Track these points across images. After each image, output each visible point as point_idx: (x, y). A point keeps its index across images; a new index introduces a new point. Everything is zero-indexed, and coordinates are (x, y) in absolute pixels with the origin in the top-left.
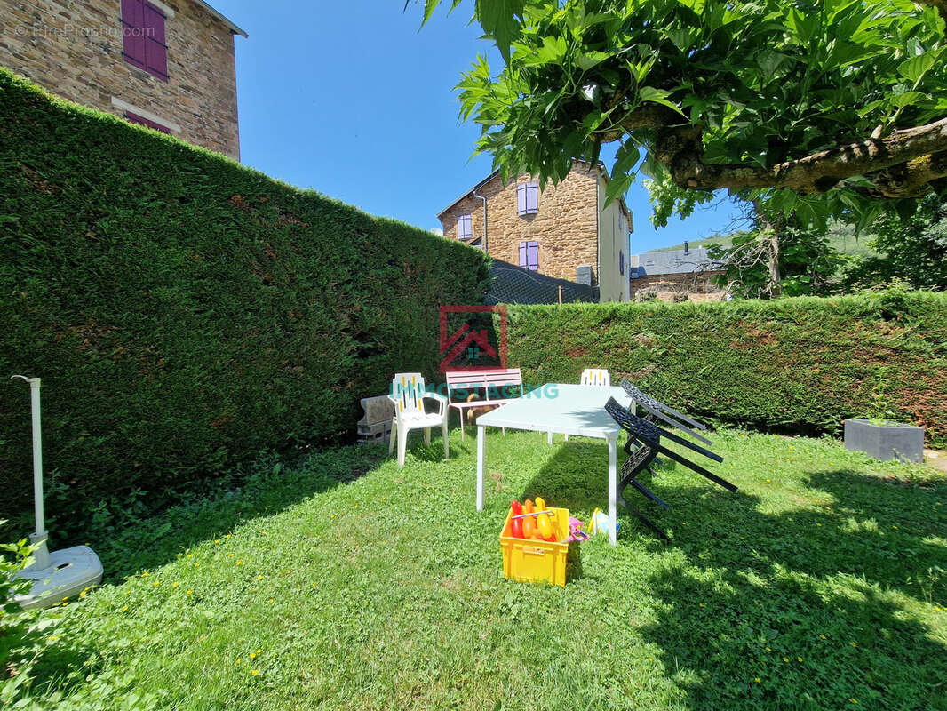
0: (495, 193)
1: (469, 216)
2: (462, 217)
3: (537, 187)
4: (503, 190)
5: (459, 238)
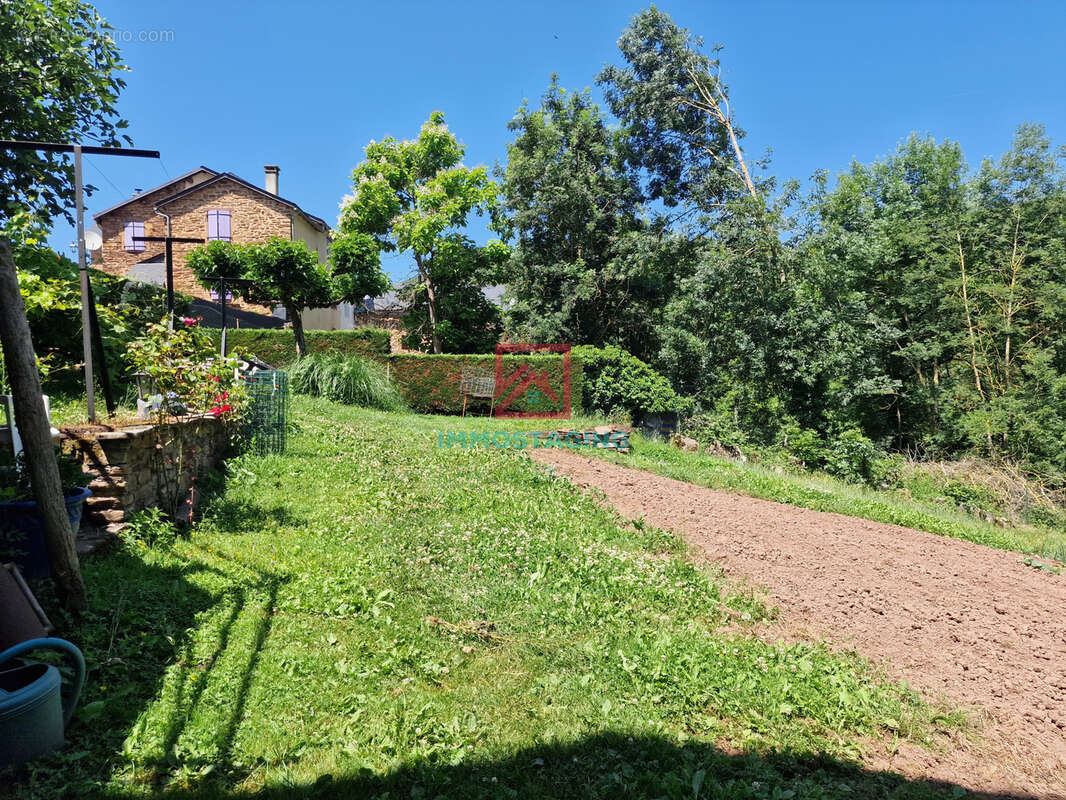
0: (181, 214)
1: (142, 224)
2: (131, 224)
3: (231, 216)
4: (191, 211)
5: (127, 249)
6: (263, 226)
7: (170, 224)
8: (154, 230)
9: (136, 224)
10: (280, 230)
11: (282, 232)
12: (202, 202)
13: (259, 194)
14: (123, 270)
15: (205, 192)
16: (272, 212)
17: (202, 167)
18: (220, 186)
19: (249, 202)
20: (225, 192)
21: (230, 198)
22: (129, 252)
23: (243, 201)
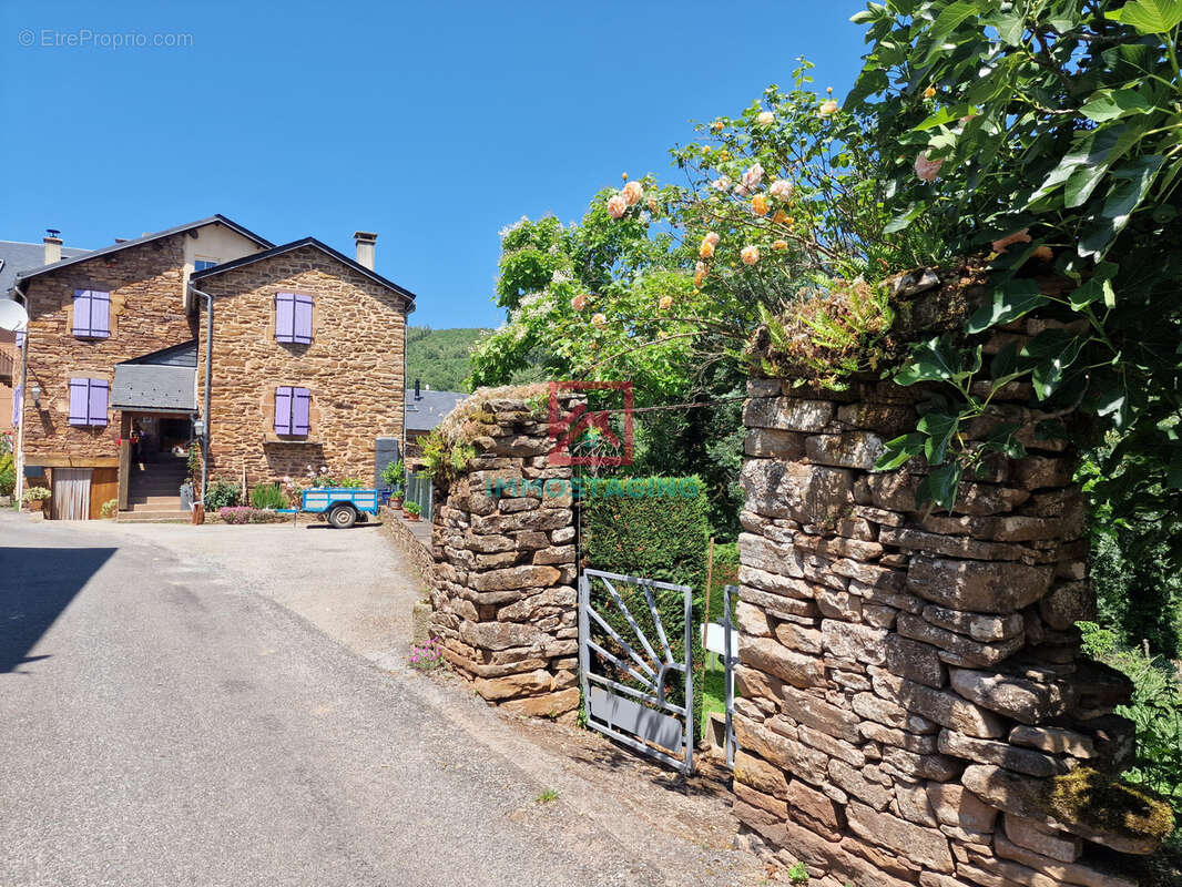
0: (231, 294)
1: (106, 295)
2: (87, 293)
3: (313, 304)
4: (248, 291)
5: (75, 333)
6: (364, 324)
7: (212, 309)
8: (126, 306)
9: (95, 294)
10: (389, 332)
11: (391, 336)
12: (267, 279)
13: (359, 275)
14: (66, 367)
15: (273, 263)
16: (378, 304)
17: (219, 216)
18: (297, 257)
19: (344, 286)
20: (305, 267)
21: (312, 277)
22: (80, 338)
23: (333, 283)
